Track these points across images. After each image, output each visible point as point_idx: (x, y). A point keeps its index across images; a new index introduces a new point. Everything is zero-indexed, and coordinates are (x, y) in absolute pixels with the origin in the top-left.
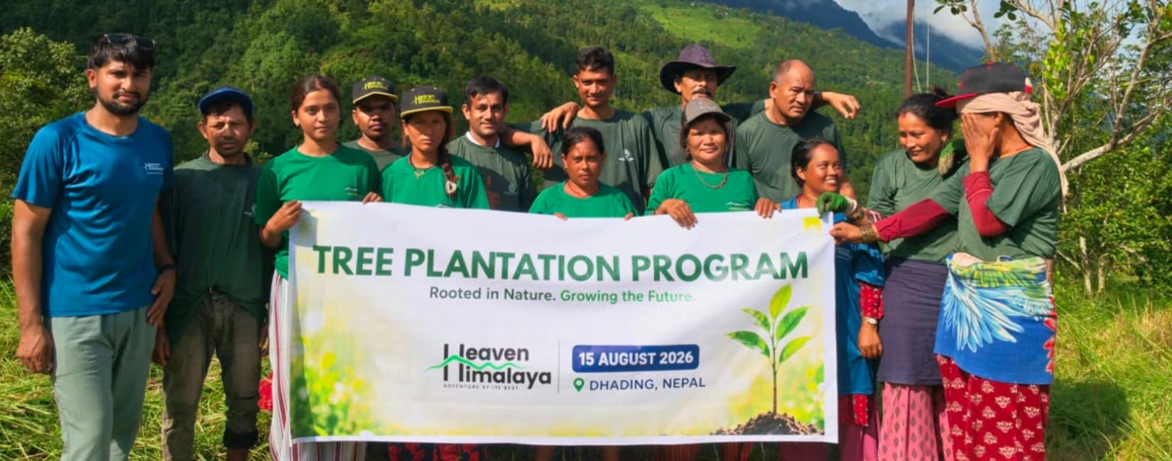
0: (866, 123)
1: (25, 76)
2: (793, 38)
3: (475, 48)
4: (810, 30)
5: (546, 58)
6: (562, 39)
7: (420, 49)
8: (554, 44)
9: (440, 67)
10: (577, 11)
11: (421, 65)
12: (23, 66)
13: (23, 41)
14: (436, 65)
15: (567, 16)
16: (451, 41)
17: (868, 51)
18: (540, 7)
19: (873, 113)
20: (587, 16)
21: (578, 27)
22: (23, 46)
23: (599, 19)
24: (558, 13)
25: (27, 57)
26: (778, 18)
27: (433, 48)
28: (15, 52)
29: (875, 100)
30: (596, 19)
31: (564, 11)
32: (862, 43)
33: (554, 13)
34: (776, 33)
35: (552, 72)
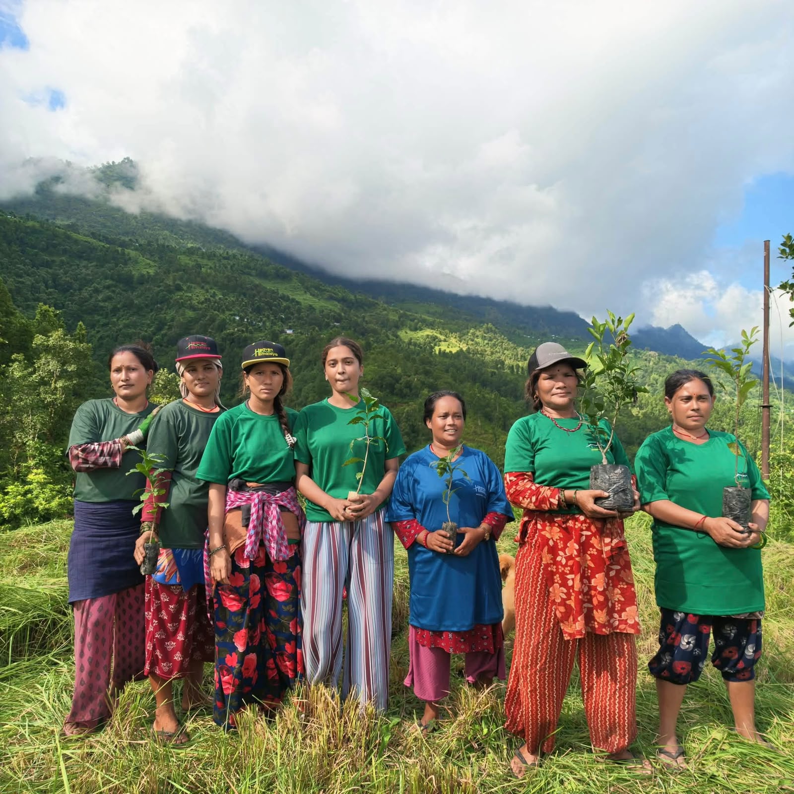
0: (723, 428)
1: (163, 398)
2: (665, 367)
3: (436, 379)
4: (677, 360)
5: (484, 384)
6: (495, 371)
7: (400, 379)
8: (490, 375)
9: (413, 392)
10: (505, 352)
11: (401, 390)
12: (162, 393)
13: (162, 377)
14: (411, 390)
15: (499, 355)
16: (420, 374)
17: (723, 375)
18: (479, 349)
19: (728, 420)
20: (512, 355)
21: (506, 362)
22: (162, 380)
23: (522, 356)
24: (492, 353)
25: (165, 387)
26: (652, 353)
27: (409, 379)
28: (158, 384)
29: (729, 410)
30: (519, 356)
31: (496, 352)
32: (718, 369)
33: (489, 353)
34: (651, 363)
35: (488, 394)
